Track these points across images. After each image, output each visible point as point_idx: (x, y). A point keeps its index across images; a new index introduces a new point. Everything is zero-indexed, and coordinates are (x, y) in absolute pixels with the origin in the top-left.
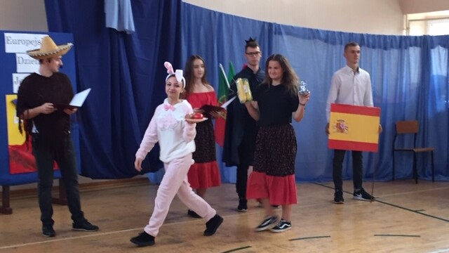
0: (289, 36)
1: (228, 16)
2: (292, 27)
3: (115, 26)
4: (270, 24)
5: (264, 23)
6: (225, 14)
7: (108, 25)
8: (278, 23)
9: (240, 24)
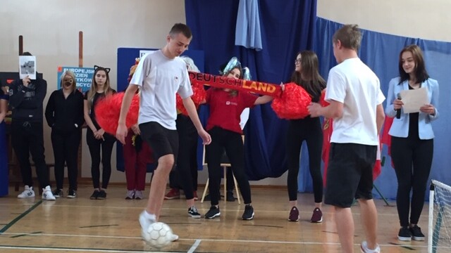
0: (431, 52)
1: (373, 33)
2: (435, 42)
3: (244, 44)
4: (413, 40)
5: (407, 38)
6: (371, 32)
7: (237, 43)
8: (421, 38)
9: (384, 40)
